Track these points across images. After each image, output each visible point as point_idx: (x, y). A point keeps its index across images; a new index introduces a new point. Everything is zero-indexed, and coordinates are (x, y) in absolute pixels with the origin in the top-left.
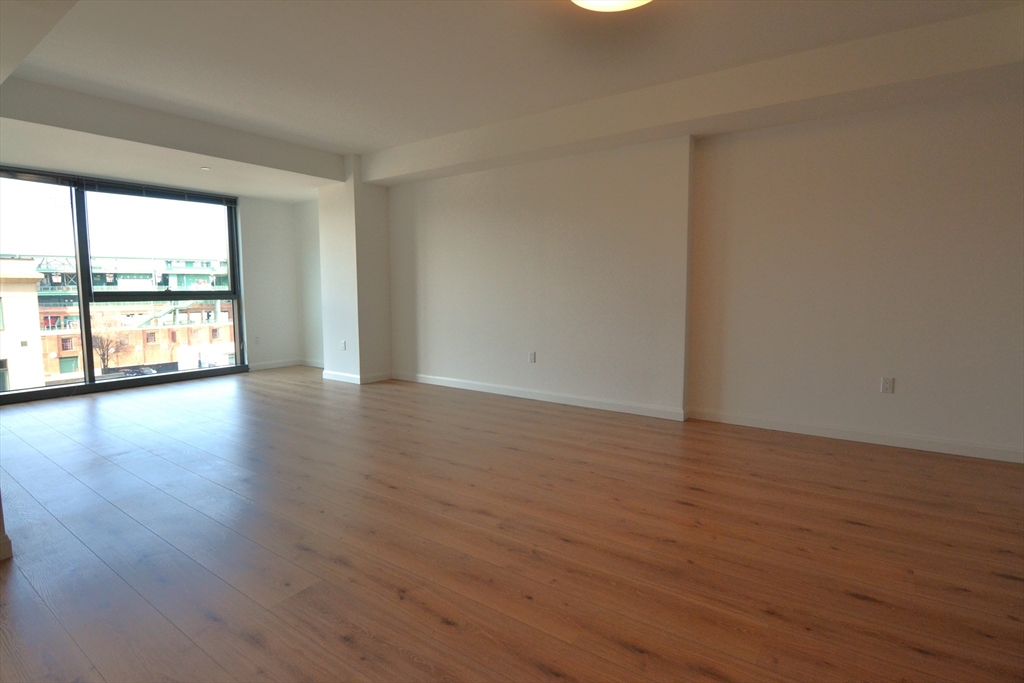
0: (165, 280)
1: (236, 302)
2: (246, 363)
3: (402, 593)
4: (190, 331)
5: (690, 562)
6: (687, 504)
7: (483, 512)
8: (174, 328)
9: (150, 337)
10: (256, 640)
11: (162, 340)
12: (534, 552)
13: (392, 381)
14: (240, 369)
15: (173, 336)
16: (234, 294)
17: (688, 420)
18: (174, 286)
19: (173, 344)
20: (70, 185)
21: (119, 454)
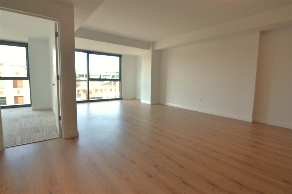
0: (100, 76)
1: (120, 82)
2: (122, 97)
3: (168, 157)
4: (105, 89)
5: (256, 163)
6: (254, 146)
7: (189, 141)
8: (102, 88)
9: (96, 90)
10: (133, 162)
11: (99, 91)
12: (204, 153)
13: (159, 104)
14: (120, 99)
15: (102, 90)
16: (120, 80)
17: (254, 122)
18: (102, 78)
19: (102, 92)
20: (86, 53)
21: (97, 116)
